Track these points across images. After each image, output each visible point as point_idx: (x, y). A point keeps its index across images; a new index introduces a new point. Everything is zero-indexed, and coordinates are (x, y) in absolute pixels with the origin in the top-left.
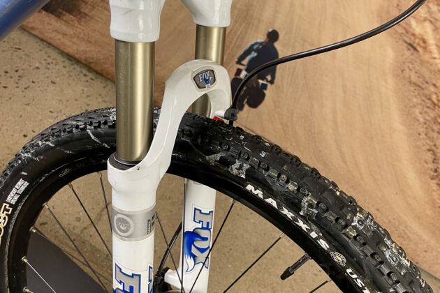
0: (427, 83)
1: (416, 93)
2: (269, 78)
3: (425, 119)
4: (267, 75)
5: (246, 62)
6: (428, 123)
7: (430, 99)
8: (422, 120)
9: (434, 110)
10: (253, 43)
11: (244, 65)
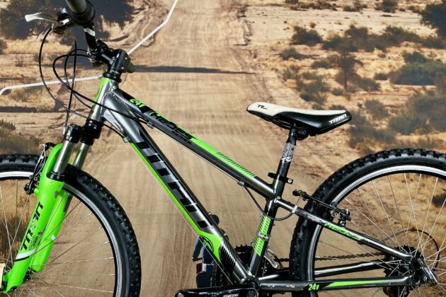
11: (201, 259)
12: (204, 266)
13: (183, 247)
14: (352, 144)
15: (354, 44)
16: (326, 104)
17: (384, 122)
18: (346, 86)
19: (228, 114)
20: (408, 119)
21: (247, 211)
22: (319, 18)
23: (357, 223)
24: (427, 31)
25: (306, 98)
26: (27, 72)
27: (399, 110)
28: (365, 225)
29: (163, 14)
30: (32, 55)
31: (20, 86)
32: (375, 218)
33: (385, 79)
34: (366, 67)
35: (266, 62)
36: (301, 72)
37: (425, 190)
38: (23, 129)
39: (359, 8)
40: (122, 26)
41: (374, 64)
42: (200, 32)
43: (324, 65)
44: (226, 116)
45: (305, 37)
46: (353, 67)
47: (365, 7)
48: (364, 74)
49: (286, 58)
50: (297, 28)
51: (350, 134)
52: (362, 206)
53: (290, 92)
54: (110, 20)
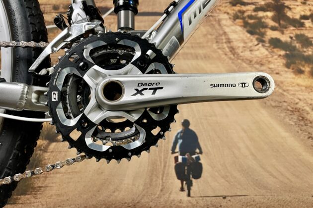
0: (280, 102)
1: (280, 111)
2: (198, 151)
3: (294, 122)
4: (196, 149)
5: (177, 149)
6: (297, 123)
7: (288, 110)
8: (293, 123)
9: (294, 114)
10: (176, 134)
11: (177, 152)
12: (180, 157)
13: (163, 144)
14: (288, 66)
16: (266, 37)
17: (310, 50)
18: (280, 24)
19: (193, 45)
21: (211, 117)
23: (296, 124)
25: (251, 33)
26: (47, 18)
28: (302, 125)
30: (51, 6)
32: (309, 121)
33: (308, 19)
34: (293, 10)
35: (220, 8)
36: (246, 14)
41: (299, 9)
43: (262, 9)
44: (192, 47)
46: (284, 10)
48: (292, 15)
49: (234, 5)
51: (285, 59)
52: (299, 111)
53: (239, 29)
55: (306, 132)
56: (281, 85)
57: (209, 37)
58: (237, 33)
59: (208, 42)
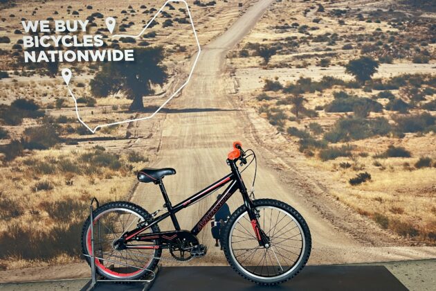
0: (293, 180)
1: (292, 186)
2: (228, 217)
3: (303, 194)
7: (299, 185)
8: (302, 196)
9: (303, 189)
11: (213, 219)
12: (215, 223)
14: (301, 150)
15: (303, 89)
16: (285, 127)
17: (321, 136)
18: (297, 115)
19: (226, 135)
20: (336, 133)
22: (280, 73)
23: (304, 196)
24: (349, 78)
25: (273, 124)
26: (109, 117)
27: (330, 128)
28: (309, 197)
29: (186, 77)
30: (111, 106)
31: (106, 125)
32: (315, 193)
33: (322, 109)
34: (310, 103)
35: (248, 103)
36: (270, 108)
37: (346, 176)
38: (110, 150)
39: (305, 65)
40: (162, 86)
41: (315, 100)
42: (208, 87)
43: (284, 103)
44: (225, 137)
45: (272, 86)
46: (302, 103)
47: (310, 64)
48: (309, 107)
49: (260, 100)
50: (267, 81)
51: (300, 144)
52: (307, 186)
53: (264, 120)
54: (155, 83)
55: (311, 201)
56: (295, 166)
57: (239, 128)
58: (262, 124)
59: (238, 132)
